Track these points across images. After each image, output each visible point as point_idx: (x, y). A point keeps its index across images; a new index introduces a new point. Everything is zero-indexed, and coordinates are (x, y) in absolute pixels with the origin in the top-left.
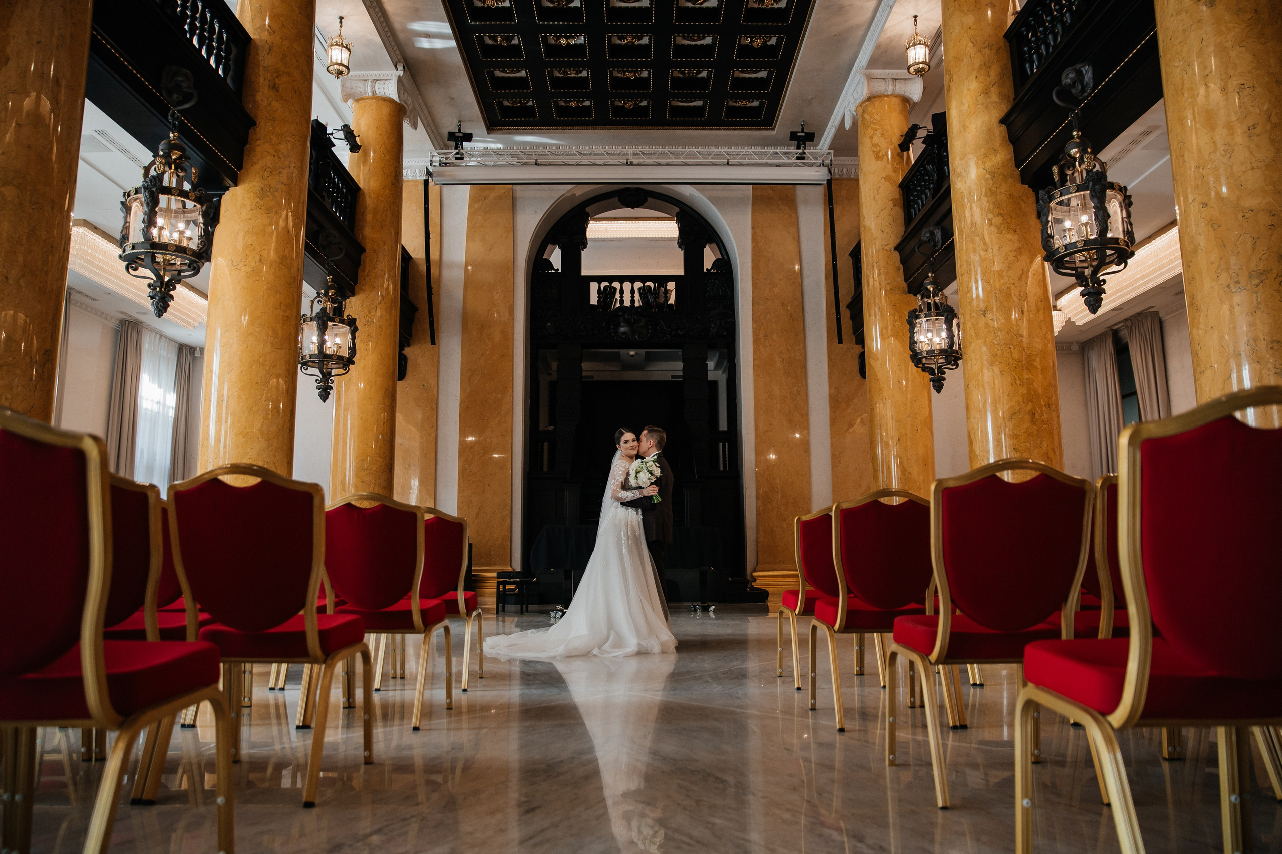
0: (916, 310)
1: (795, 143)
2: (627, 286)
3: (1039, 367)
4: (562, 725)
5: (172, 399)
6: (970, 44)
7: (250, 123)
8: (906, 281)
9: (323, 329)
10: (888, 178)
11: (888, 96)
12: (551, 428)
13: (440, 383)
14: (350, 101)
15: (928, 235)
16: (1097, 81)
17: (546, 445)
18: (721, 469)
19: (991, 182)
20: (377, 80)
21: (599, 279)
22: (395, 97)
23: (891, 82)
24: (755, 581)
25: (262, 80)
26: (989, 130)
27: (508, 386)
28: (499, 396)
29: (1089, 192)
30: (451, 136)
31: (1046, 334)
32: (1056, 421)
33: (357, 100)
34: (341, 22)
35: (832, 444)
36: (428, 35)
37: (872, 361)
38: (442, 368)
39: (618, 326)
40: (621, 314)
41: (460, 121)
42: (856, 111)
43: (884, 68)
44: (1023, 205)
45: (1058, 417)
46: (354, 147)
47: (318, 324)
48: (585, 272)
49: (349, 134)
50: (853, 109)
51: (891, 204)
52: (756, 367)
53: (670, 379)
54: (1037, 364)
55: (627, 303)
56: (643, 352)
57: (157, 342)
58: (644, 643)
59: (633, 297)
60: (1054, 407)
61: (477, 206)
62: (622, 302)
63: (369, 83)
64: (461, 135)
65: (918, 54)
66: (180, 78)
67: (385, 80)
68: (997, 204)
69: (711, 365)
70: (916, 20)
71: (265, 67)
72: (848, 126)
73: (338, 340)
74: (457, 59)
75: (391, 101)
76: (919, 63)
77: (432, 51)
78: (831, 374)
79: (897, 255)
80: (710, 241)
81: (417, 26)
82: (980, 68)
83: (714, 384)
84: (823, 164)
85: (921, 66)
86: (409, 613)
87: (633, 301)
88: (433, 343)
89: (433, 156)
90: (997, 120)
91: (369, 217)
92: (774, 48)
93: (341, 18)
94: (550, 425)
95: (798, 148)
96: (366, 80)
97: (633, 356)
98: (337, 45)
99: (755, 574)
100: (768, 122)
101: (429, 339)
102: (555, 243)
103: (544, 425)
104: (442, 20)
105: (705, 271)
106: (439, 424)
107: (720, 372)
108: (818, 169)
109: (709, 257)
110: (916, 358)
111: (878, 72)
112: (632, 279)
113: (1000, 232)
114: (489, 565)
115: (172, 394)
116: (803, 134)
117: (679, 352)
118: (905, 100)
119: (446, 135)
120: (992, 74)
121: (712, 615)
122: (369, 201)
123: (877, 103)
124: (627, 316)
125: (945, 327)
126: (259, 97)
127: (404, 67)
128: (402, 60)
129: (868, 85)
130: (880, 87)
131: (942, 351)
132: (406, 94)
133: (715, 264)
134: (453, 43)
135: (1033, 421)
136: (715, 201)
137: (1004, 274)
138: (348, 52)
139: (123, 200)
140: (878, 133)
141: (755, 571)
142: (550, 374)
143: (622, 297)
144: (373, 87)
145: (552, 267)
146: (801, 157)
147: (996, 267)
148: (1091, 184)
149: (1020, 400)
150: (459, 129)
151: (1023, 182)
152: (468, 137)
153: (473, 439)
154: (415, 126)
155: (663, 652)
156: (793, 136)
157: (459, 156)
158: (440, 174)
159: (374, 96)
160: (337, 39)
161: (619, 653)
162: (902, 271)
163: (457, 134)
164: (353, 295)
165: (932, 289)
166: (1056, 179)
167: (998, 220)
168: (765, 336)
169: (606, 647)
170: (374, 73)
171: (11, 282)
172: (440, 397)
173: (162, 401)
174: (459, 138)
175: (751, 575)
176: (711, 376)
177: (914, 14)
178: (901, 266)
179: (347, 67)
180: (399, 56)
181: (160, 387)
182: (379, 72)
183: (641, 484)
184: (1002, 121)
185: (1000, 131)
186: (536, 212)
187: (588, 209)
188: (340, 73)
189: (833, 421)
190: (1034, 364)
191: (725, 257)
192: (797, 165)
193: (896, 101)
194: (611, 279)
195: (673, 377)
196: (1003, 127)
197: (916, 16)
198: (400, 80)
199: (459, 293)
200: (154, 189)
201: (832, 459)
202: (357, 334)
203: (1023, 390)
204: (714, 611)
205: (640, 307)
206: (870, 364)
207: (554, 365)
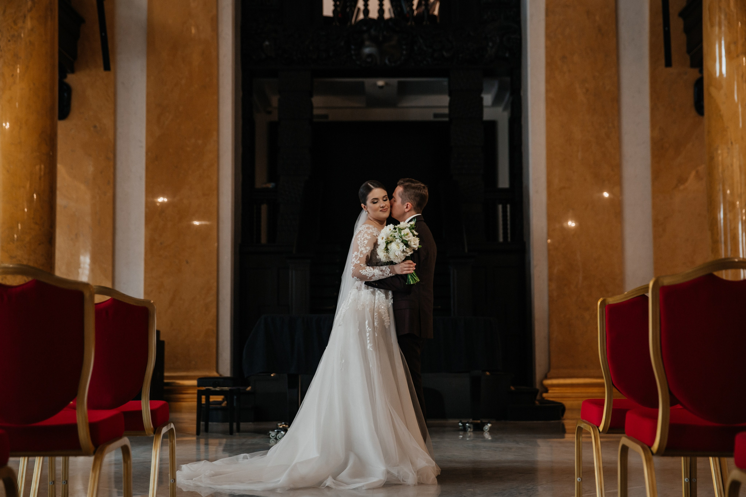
12: (271, 185)
13: (118, 123)
17: (264, 208)
18: (501, 239)
24: (547, 391)
28: (200, 142)
35: (654, 206)
37: (713, 91)
38: (121, 101)
39: (361, 45)
40: (365, 28)
52: (550, 102)
53: (431, 118)
55: (374, 14)
56: (394, 81)
58: (394, 471)
59: (381, 5)
62: (366, 11)
69: (488, 99)
78: (654, 109)
83: (492, 125)
86: (74, 428)
87: (381, 11)
88: (107, 67)
94: (270, 181)
97: (381, 87)
99: (548, 382)
101: (100, 62)
103: (260, 182)
106: (119, 179)
107: (500, 109)
114: (188, 369)
117: (445, 82)
121: (487, 436)
124: (373, 32)
141: (546, 377)
142: (269, 113)
143: (366, 5)
153: (166, 200)
155: (420, 483)
161: (361, 483)
169: (344, 475)
175: (542, 384)
176: (488, 114)
183: (392, 258)
189: (657, 175)
195: (436, 115)
204: (491, 431)
205: (390, 19)
206: (710, 94)
207: (275, 100)
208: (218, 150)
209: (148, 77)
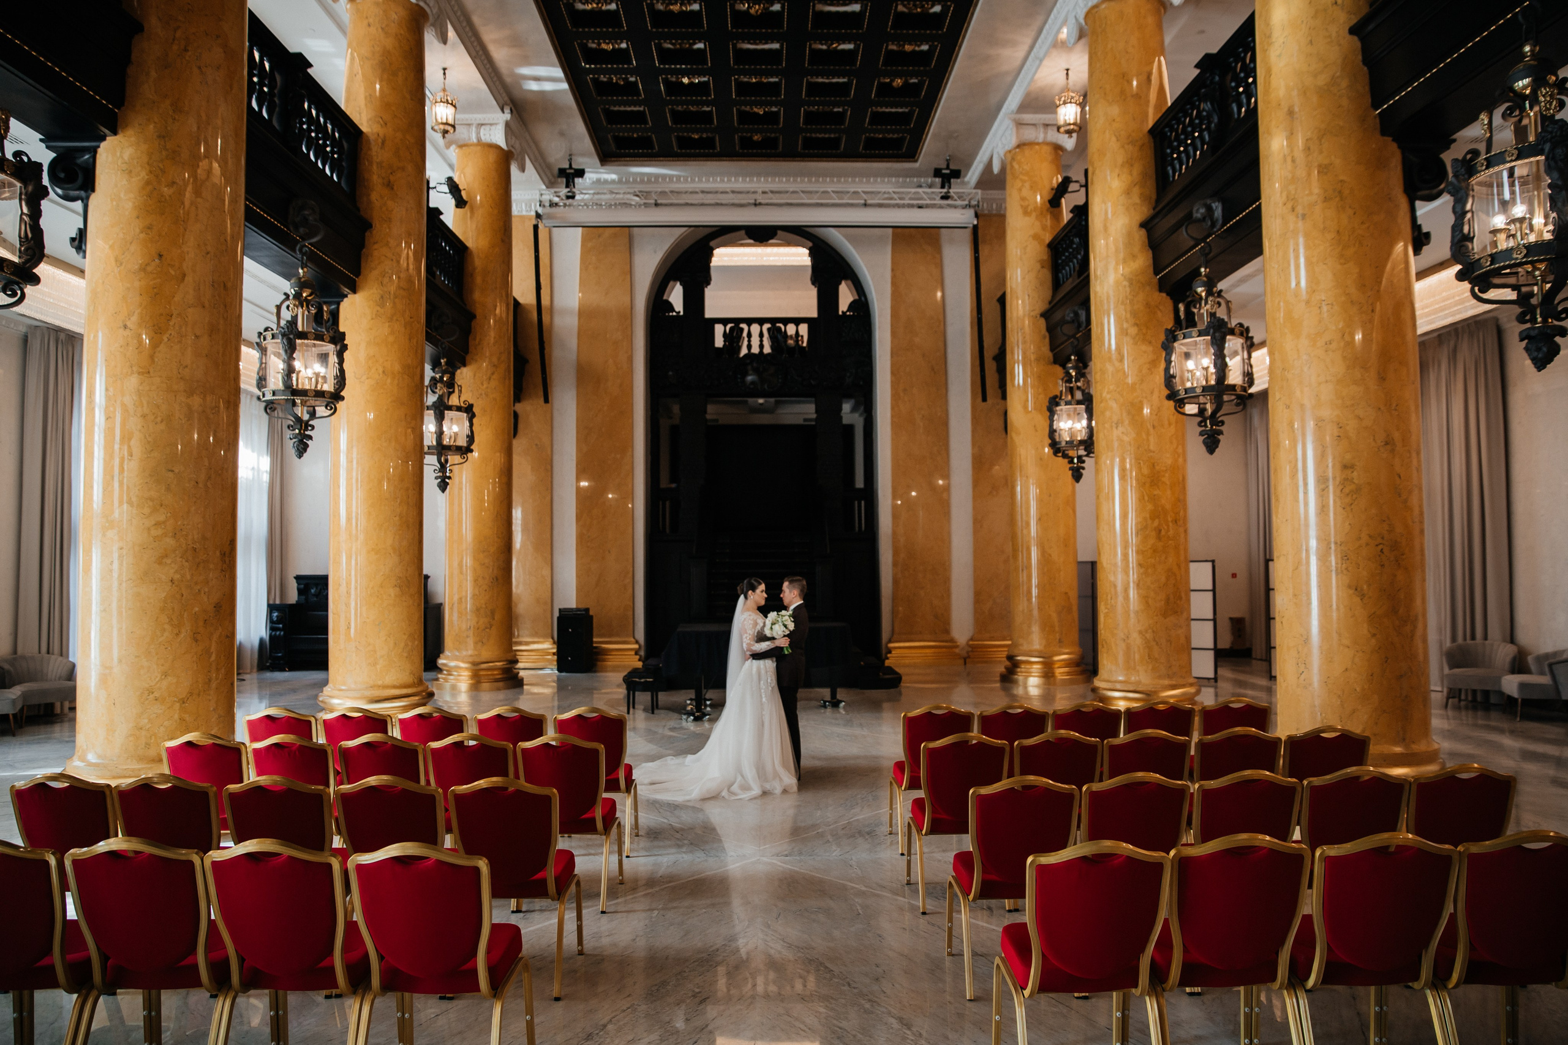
0: (1056, 397)
1: (938, 180)
2: (755, 328)
3: (1168, 483)
4: (713, 905)
5: (265, 463)
6: (1114, 139)
7: (367, 225)
8: (1052, 350)
9: (440, 418)
10: (1036, 237)
11: (1038, 144)
12: (674, 486)
13: (555, 442)
14: (453, 147)
15: (1072, 315)
16: (1226, 219)
17: (668, 504)
18: (857, 529)
19: (1128, 290)
20: (482, 125)
21: (724, 321)
22: (503, 145)
23: (1042, 130)
24: (890, 652)
25: (375, 177)
26: (1129, 234)
27: (627, 446)
28: (618, 456)
29: (1209, 337)
30: (562, 172)
31: (1177, 448)
32: (1182, 536)
33: (461, 146)
34: (444, 74)
35: (974, 508)
36: (537, 79)
37: (1014, 435)
38: (556, 424)
39: (746, 374)
40: (749, 361)
41: (570, 155)
42: (1005, 155)
43: (1036, 112)
44: (1159, 314)
45: (1186, 531)
46: (460, 203)
47: (435, 413)
48: (709, 314)
49: (454, 188)
50: (1002, 155)
51: (1038, 266)
53: (801, 422)
54: (1166, 479)
55: (755, 350)
56: (772, 400)
57: (248, 401)
59: (761, 341)
60: (1181, 522)
61: (590, 245)
62: (749, 347)
63: (474, 129)
64: (572, 171)
65: (1069, 113)
66: (306, 212)
67: (491, 125)
68: (1134, 314)
69: (846, 407)
70: (1067, 74)
71: (377, 163)
72: (996, 169)
73: (455, 428)
74: (570, 100)
75: (498, 147)
76: (1070, 124)
77: (542, 93)
78: (974, 431)
79: (1042, 323)
80: (846, 278)
81: (525, 71)
82: (1122, 166)
83: (850, 428)
84: (969, 206)
85: (1072, 127)
87: (761, 346)
88: (546, 401)
89: (541, 195)
90: (1138, 223)
91: (478, 280)
92: (917, 87)
93: (444, 69)
94: (672, 482)
95: (943, 187)
96: (469, 125)
97: (761, 404)
98: (441, 101)
99: (891, 645)
100: (911, 154)
101: (542, 393)
102: (676, 279)
103: (664, 484)
104: (553, 65)
105: (840, 313)
106: (555, 486)
107: (856, 415)
108: (964, 211)
109: (846, 297)
110: (1056, 448)
111: (1028, 117)
112: (761, 321)
113: (1136, 344)
115: (265, 457)
116: (948, 172)
117: (811, 396)
118: (1058, 148)
119: (556, 171)
120: (1135, 172)
121: (842, 711)
122: (478, 262)
123: (1027, 151)
124: (755, 365)
125: (1086, 416)
126: (374, 196)
127: (511, 110)
128: (509, 102)
129: (1017, 133)
130: (1030, 134)
131: (1081, 442)
132: (514, 138)
133: (852, 306)
134: (565, 86)
135: (1159, 537)
136: (852, 240)
137: (1137, 386)
138: (453, 108)
139: (258, 341)
140: (1027, 185)
141: (890, 641)
142: (672, 418)
143: (749, 341)
144: (478, 133)
145: (673, 310)
146: (945, 197)
147: (1130, 380)
148: (1212, 331)
149: (1148, 516)
150: (570, 165)
151: (1161, 290)
152: (581, 173)
153: (589, 484)
154: (522, 169)
156: (937, 173)
157: (570, 194)
158: (550, 217)
159: (480, 143)
160: (442, 94)
162: (1047, 340)
163: (568, 171)
164: (465, 365)
165: (1074, 374)
166: (1182, 317)
167: (1133, 331)
168: (905, 390)
169: (734, 788)
170: (479, 117)
171: (201, 485)
172: (556, 458)
173: (256, 467)
174: (570, 175)
175: (887, 647)
176: (847, 420)
177: (1067, 67)
178: (1047, 334)
179: (453, 126)
180: (506, 98)
181: (253, 451)
182: (484, 116)
184: (1144, 225)
185: (1141, 235)
186: (655, 252)
187: (712, 244)
188: (445, 132)
189: (976, 483)
190: (1164, 479)
191: (863, 299)
192: (941, 207)
193: (1047, 150)
194: (737, 321)
195: (805, 420)
196: (1143, 232)
197: (1067, 70)
198: (507, 125)
199: (573, 343)
200: (292, 336)
201: (974, 523)
202: (475, 420)
203: (1150, 507)
204: (844, 708)
205: (769, 354)
206: (1012, 438)
207: (676, 409)
208: (633, 463)
209: (578, 404)
